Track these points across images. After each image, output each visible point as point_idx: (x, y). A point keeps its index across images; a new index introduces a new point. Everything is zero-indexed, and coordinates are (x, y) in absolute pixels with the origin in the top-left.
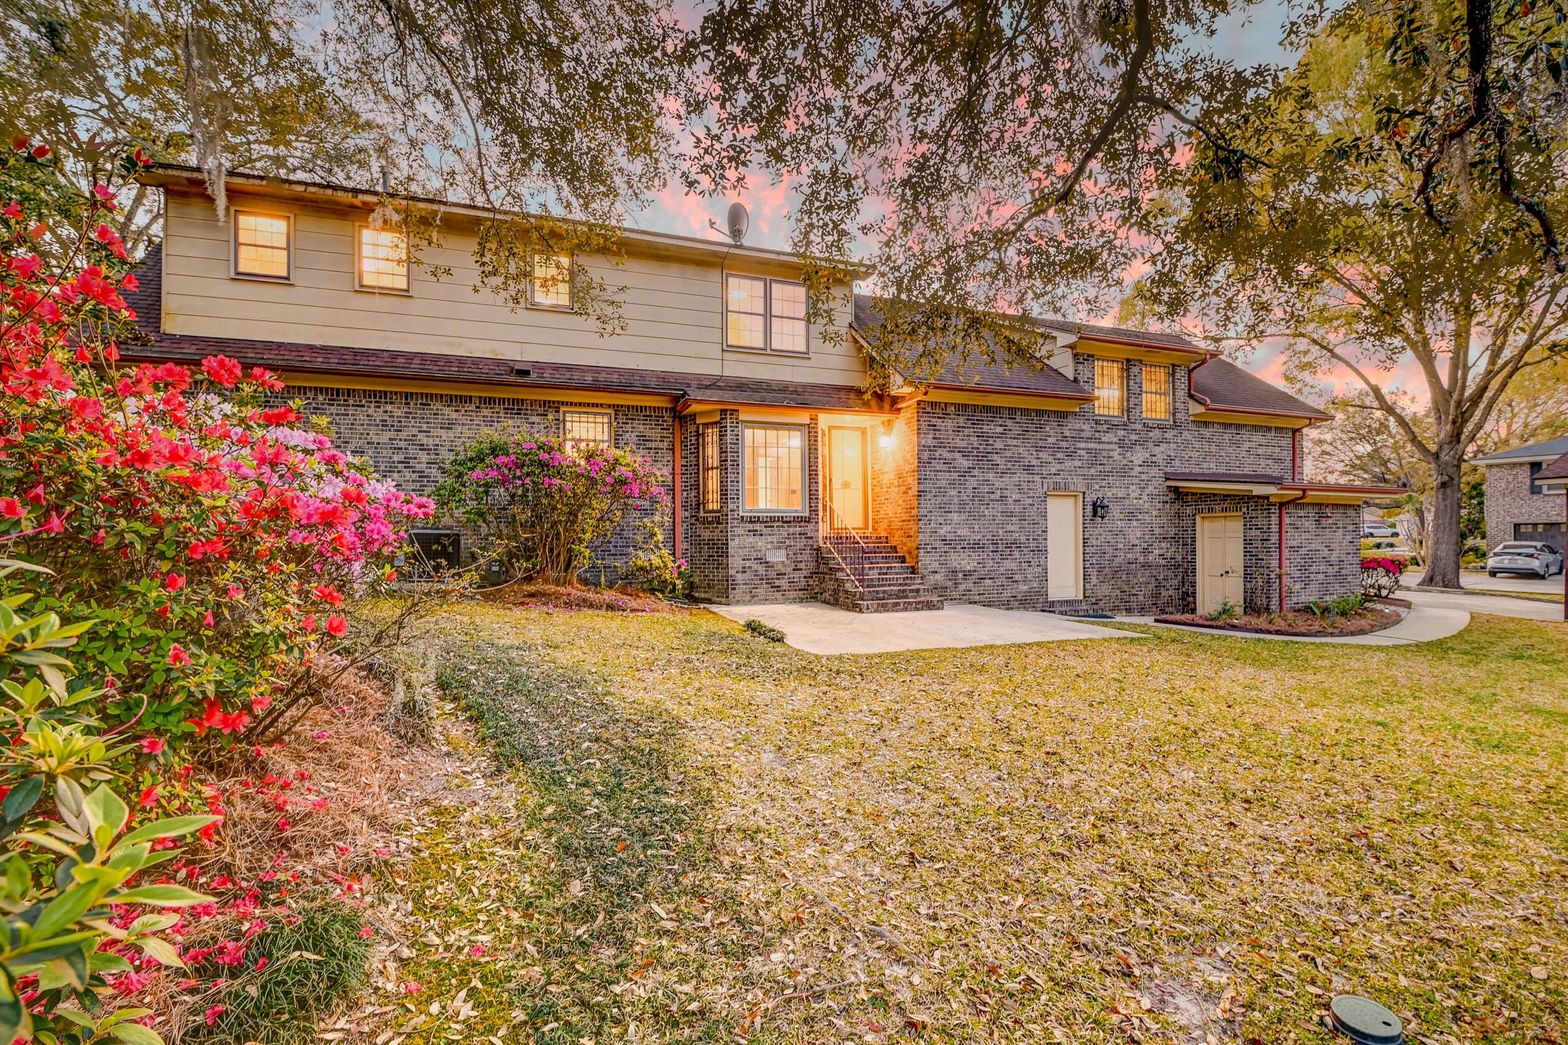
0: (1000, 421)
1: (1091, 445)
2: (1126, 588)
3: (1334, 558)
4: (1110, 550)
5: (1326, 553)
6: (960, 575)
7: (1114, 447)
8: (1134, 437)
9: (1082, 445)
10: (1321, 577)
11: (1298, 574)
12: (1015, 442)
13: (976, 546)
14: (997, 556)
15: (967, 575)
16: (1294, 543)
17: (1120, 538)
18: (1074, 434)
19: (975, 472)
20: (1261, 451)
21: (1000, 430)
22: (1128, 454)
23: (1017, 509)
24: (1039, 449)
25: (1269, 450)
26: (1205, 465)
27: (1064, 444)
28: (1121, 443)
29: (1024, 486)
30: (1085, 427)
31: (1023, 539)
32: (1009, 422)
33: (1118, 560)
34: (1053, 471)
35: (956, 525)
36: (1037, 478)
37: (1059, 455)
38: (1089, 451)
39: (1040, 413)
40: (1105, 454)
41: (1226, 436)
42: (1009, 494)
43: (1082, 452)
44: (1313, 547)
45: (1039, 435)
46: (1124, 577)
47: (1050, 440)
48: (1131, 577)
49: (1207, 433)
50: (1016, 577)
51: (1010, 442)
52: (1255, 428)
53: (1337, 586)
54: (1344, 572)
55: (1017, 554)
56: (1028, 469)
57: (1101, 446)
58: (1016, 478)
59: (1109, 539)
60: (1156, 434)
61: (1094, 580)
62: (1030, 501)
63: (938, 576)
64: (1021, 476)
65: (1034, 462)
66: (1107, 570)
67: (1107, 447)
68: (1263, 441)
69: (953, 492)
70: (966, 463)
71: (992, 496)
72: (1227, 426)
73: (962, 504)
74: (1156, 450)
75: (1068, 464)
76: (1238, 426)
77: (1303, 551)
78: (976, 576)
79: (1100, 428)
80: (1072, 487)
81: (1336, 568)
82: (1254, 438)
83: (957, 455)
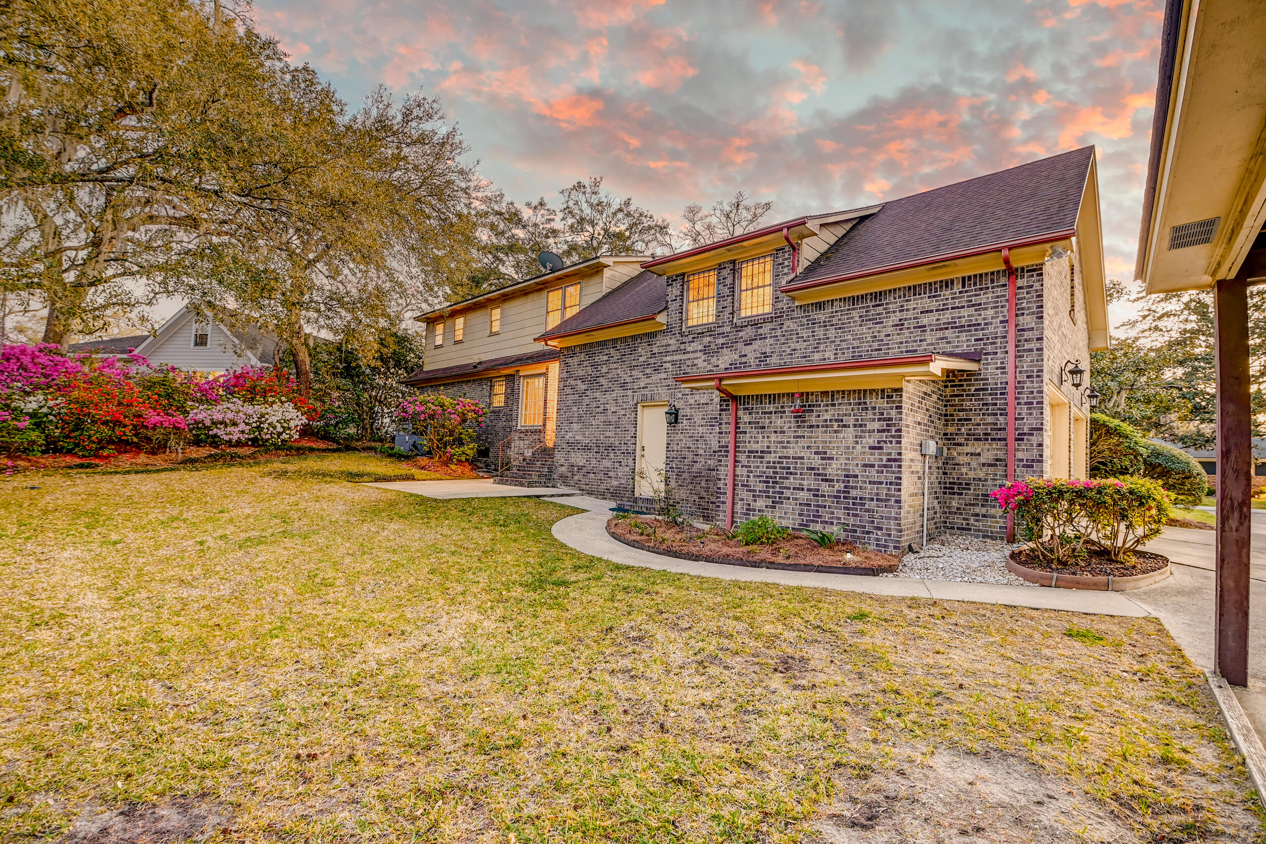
0: (606, 351)
1: (676, 358)
2: (704, 494)
3: (834, 469)
4: (690, 456)
5: (817, 461)
6: (576, 469)
7: (699, 354)
8: (721, 341)
9: (668, 358)
10: (803, 495)
11: (761, 487)
12: (615, 366)
13: (587, 448)
14: (598, 456)
15: (580, 468)
16: (755, 447)
17: (701, 444)
18: (661, 349)
19: (588, 393)
20: (925, 320)
21: (605, 358)
22: (714, 360)
23: (614, 419)
24: (632, 368)
25: (947, 316)
26: (817, 356)
27: (652, 361)
28: (706, 351)
29: (620, 400)
30: (671, 342)
31: (617, 443)
32: (612, 351)
33: (697, 466)
34: (642, 385)
35: (575, 433)
36: (629, 393)
37: (648, 371)
38: (673, 363)
39: (634, 338)
40: (689, 363)
41: (855, 314)
42: (608, 406)
43: (668, 365)
44: (791, 452)
45: (633, 357)
46: (703, 484)
47: (641, 359)
48: (711, 485)
49: (821, 316)
50: (611, 474)
51: (611, 366)
52: (914, 290)
53: (840, 513)
54: (853, 493)
55: (612, 455)
56: (623, 385)
57: (686, 356)
58: (614, 395)
59: (690, 444)
60: (749, 332)
61: (673, 484)
62: (623, 412)
63: (563, 469)
64: (618, 392)
65: (628, 380)
66: (686, 475)
67: (691, 356)
68: (933, 304)
69: (575, 409)
70: (582, 387)
71: (598, 410)
72: (854, 300)
73: (580, 417)
74: (747, 350)
75: (655, 377)
76: (877, 296)
77: (771, 458)
78: (585, 470)
79: (685, 339)
80: (657, 398)
81: (839, 486)
82: (912, 304)
83: (579, 382)
